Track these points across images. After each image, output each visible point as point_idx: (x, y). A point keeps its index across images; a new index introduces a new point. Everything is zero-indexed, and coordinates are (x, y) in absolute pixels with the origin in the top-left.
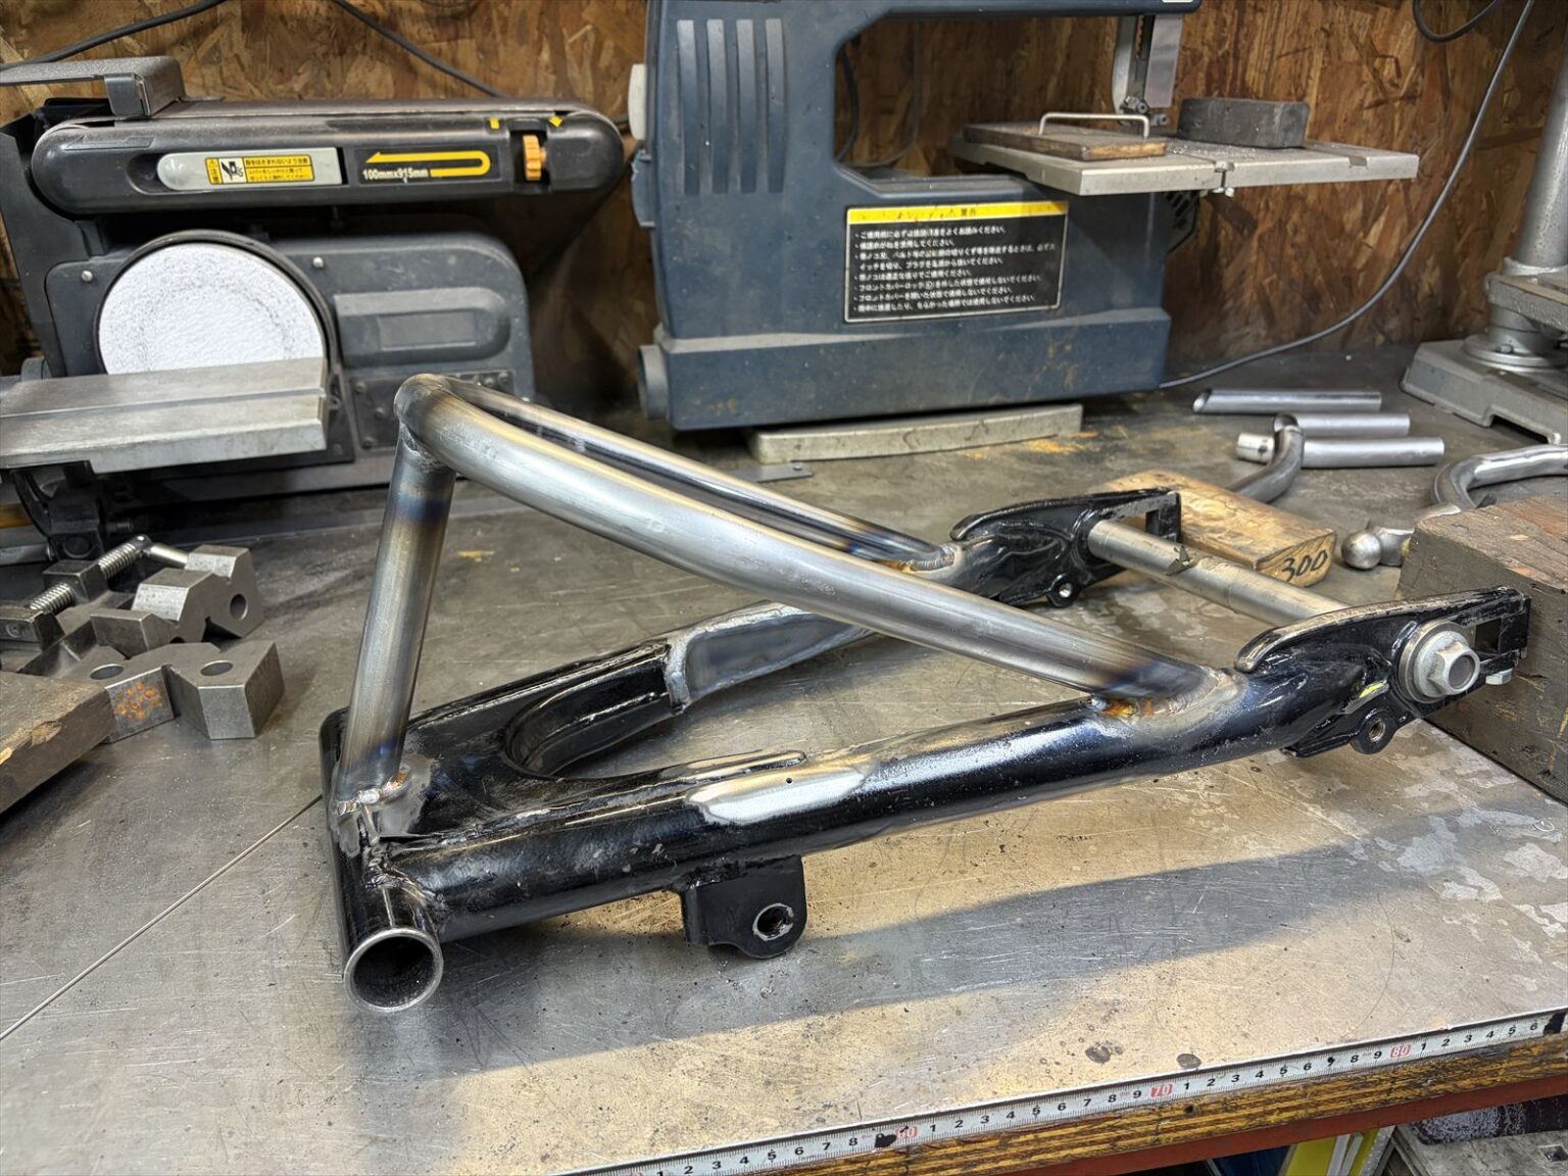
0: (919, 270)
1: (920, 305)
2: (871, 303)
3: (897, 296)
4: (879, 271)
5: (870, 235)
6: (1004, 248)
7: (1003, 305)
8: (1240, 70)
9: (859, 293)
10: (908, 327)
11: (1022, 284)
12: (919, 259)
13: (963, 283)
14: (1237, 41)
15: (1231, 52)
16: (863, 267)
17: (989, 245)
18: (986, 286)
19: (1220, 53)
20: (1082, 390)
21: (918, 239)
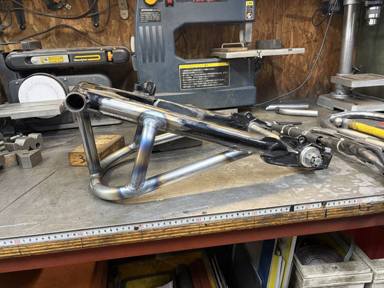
0: (196, 78)
1: (197, 86)
2: (186, 86)
3: (192, 84)
4: (187, 79)
5: (185, 71)
6: (215, 73)
7: (216, 86)
8: (274, 36)
9: (183, 84)
10: (195, 91)
11: (220, 81)
12: (196, 76)
13: (207, 81)
14: (273, 30)
15: (272, 33)
16: (183, 78)
17: (212, 72)
18: (212, 82)
19: (269, 33)
20: (236, 105)
21: (195, 71)
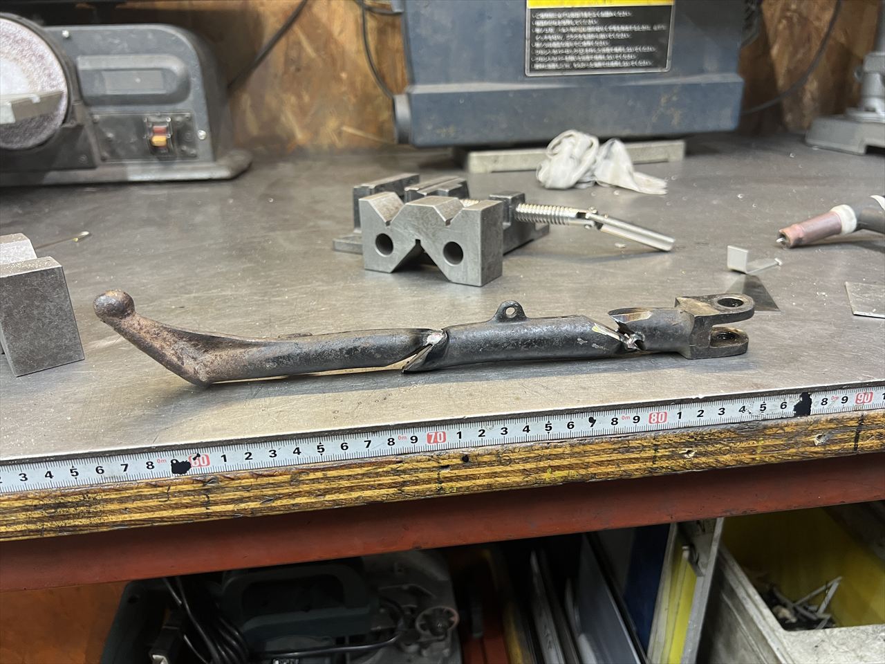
0: (574, 40)
1: (575, 65)
2: (543, 63)
3: (560, 58)
4: (548, 41)
5: (543, 15)
6: (631, 27)
9: (535, 56)
10: (568, 79)
11: (643, 53)
12: (575, 33)
13: (604, 50)
16: (537, 38)
17: (621, 25)
18: (619, 54)
20: (684, 129)
21: (574, 19)
